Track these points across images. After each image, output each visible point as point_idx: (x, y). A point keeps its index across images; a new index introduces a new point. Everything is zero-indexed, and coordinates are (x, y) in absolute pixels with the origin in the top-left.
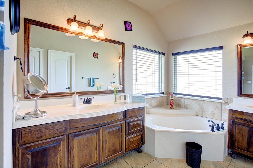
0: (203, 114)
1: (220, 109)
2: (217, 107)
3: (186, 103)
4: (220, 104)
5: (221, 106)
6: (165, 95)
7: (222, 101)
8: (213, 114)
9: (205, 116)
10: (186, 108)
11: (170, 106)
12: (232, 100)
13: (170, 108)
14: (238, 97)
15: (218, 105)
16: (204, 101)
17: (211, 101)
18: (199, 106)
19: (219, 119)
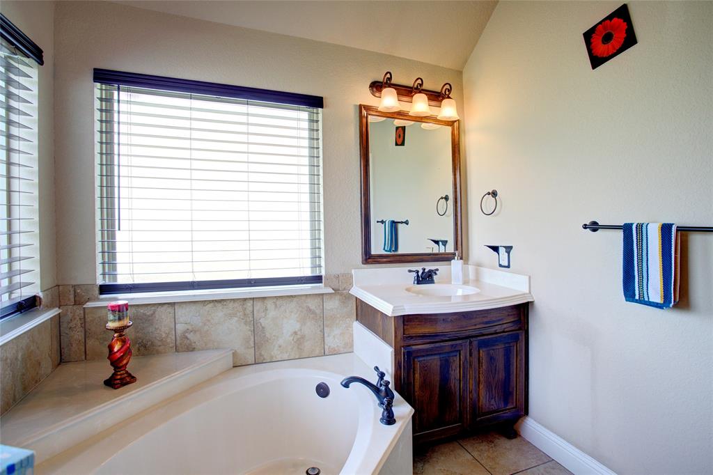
0: (263, 353)
1: (320, 317)
2: (310, 310)
3: (180, 328)
4: (318, 300)
5: (321, 307)
6: (49, 307)
7: (325, 286)
8: (298, 339)
9: (272, 357)
10: (185, 346)
11: (109, 371)
12: (351, 277)
13: (112, 383)
14: (365, 266)
15: (313, 304)
16: (264, 298)
17: (288, 296)
18: (246, 323)
19: (317, 352)
